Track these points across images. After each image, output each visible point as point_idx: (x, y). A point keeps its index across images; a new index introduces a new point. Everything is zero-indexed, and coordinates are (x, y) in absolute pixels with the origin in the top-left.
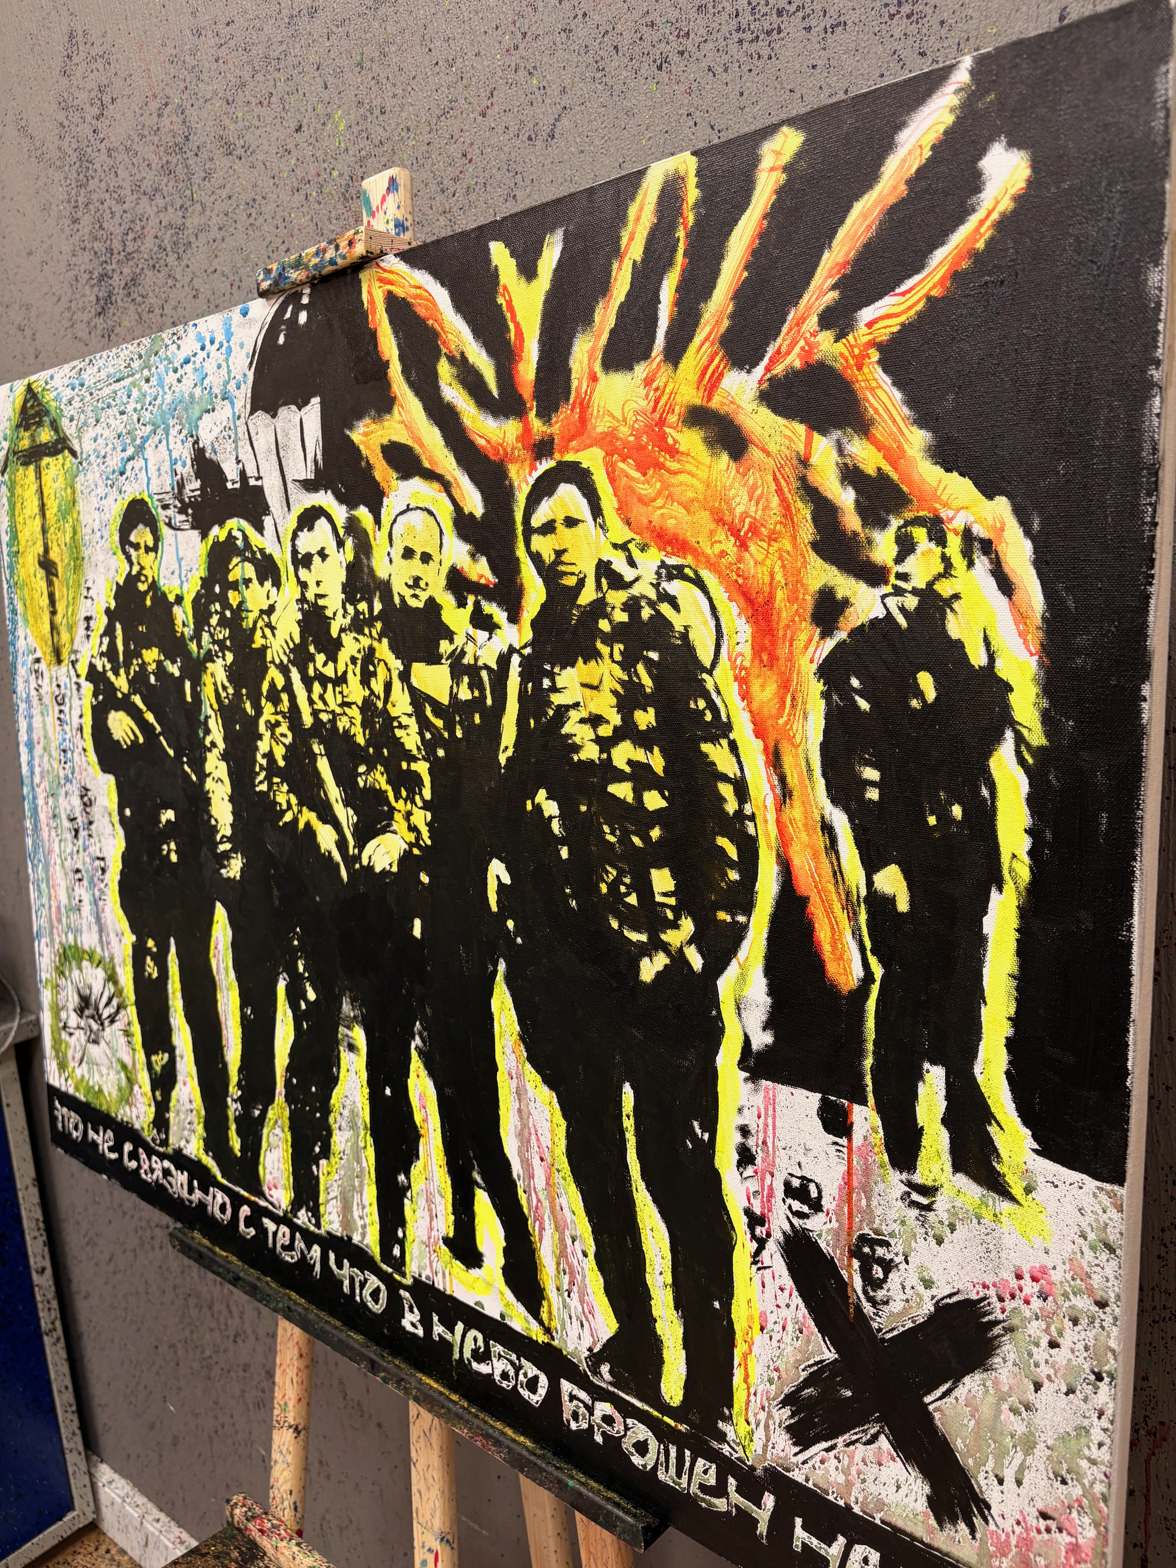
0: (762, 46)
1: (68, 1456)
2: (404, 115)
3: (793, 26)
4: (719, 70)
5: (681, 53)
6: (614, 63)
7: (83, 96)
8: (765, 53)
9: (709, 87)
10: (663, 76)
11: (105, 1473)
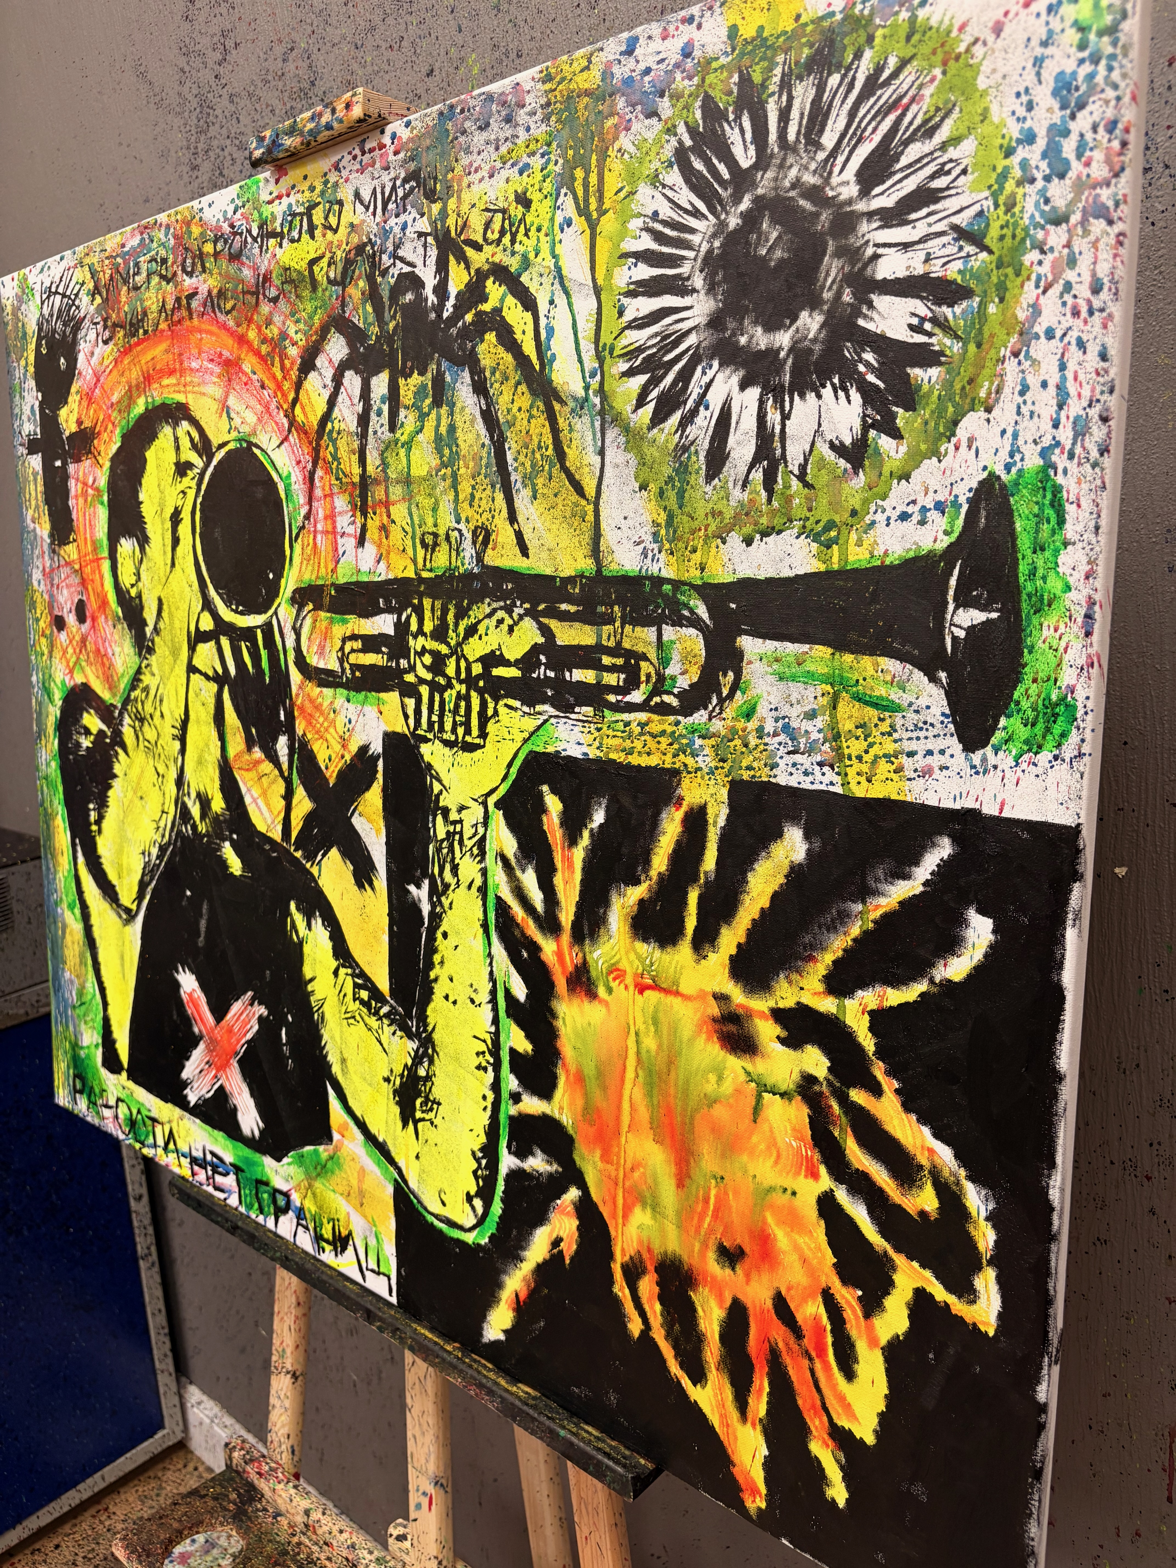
1: (160, 1377)
7: (205, 43)
11: (194, 1394)
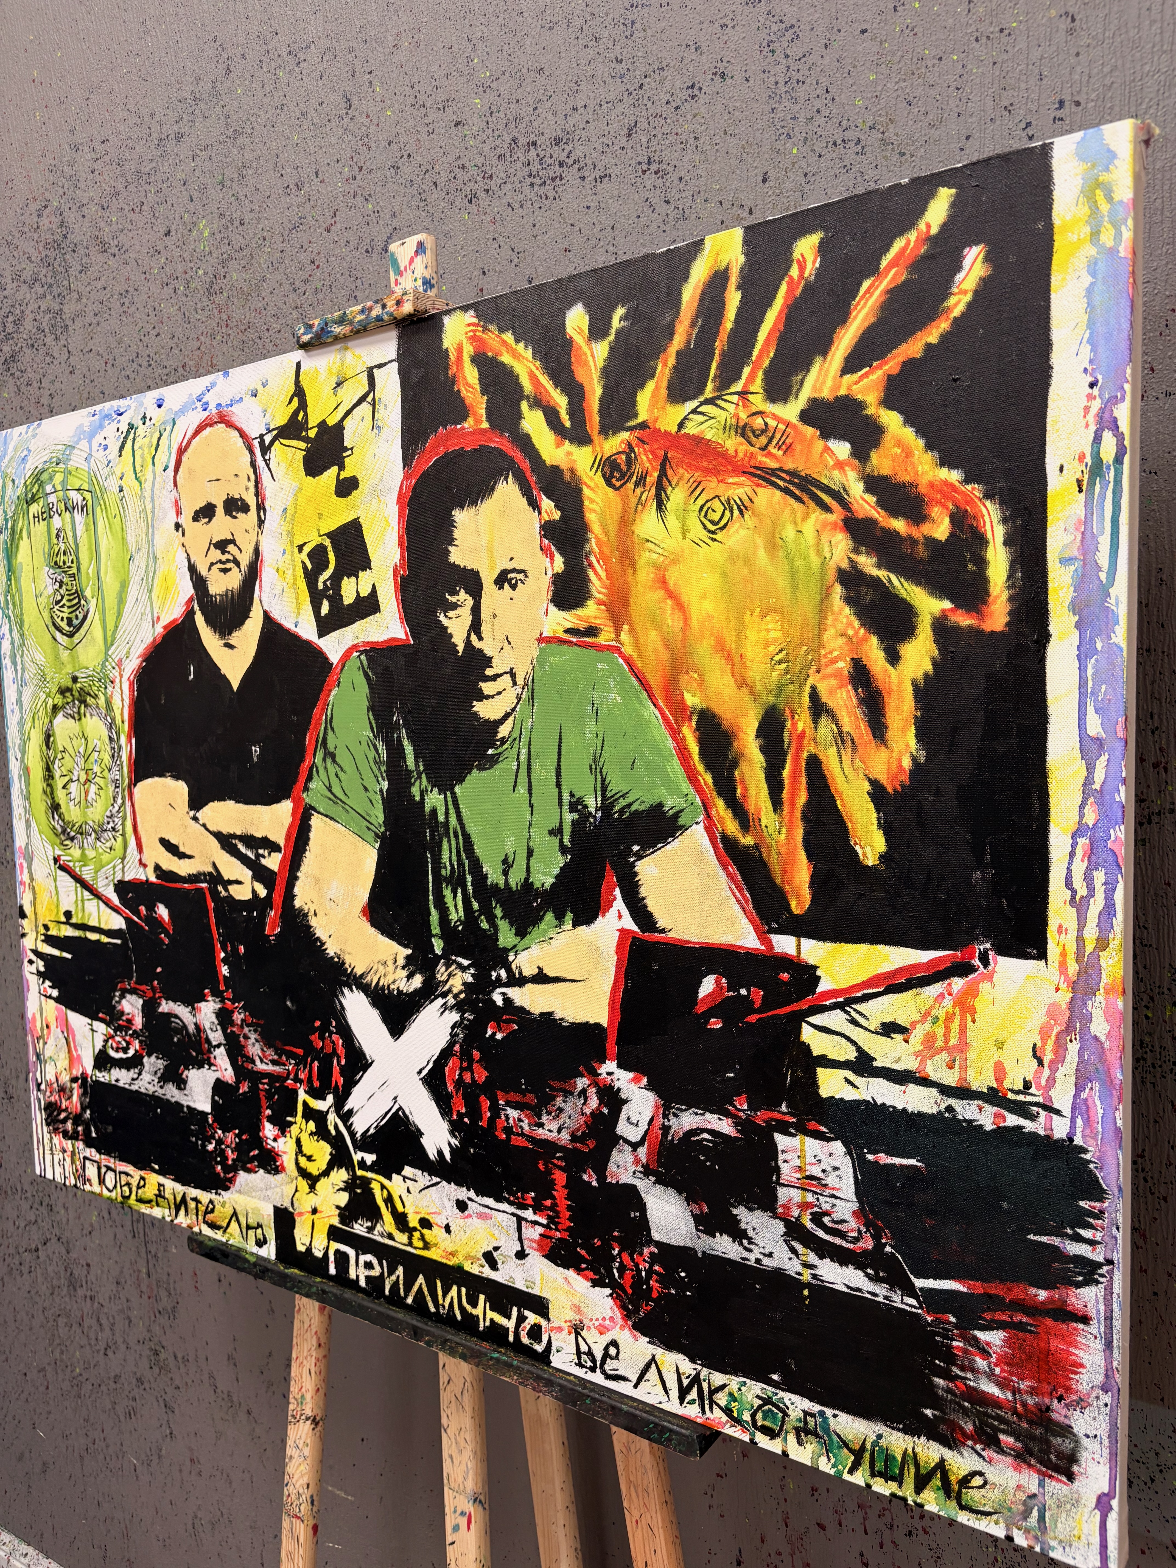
0: (548, 189)
2: (260, 226)
3: (571, 175)
4: (517, 206)
5: (487, 191)
6: (434, 196)
8: (551, 194)
9: (509, 219)
10: (473, 208)
